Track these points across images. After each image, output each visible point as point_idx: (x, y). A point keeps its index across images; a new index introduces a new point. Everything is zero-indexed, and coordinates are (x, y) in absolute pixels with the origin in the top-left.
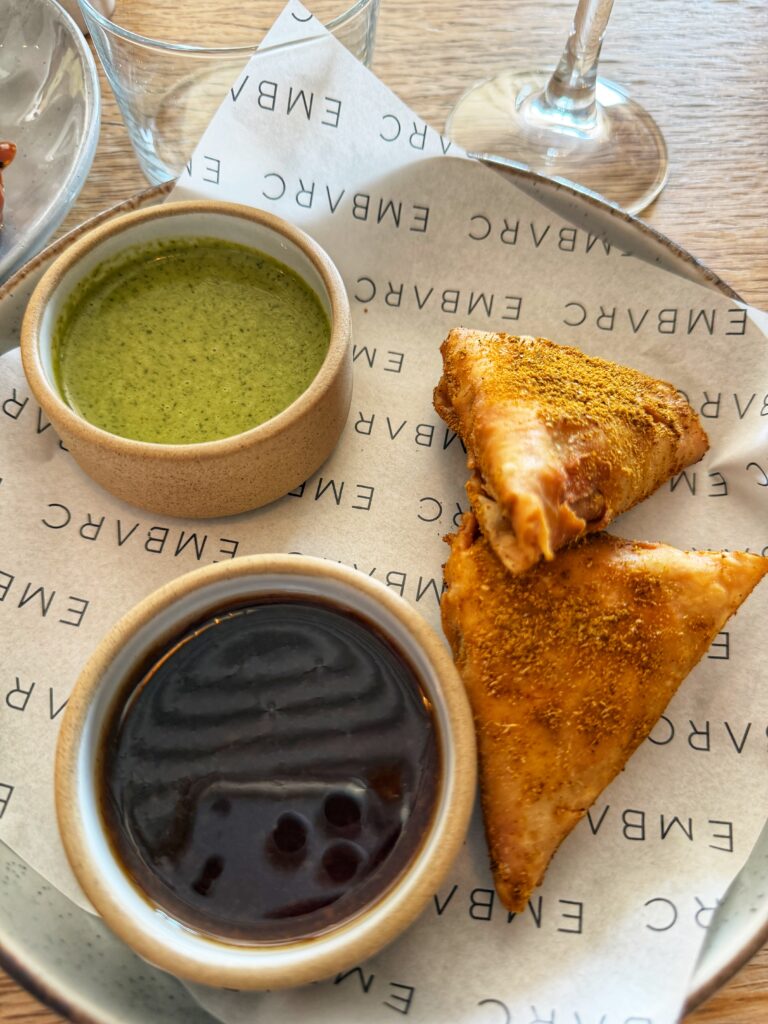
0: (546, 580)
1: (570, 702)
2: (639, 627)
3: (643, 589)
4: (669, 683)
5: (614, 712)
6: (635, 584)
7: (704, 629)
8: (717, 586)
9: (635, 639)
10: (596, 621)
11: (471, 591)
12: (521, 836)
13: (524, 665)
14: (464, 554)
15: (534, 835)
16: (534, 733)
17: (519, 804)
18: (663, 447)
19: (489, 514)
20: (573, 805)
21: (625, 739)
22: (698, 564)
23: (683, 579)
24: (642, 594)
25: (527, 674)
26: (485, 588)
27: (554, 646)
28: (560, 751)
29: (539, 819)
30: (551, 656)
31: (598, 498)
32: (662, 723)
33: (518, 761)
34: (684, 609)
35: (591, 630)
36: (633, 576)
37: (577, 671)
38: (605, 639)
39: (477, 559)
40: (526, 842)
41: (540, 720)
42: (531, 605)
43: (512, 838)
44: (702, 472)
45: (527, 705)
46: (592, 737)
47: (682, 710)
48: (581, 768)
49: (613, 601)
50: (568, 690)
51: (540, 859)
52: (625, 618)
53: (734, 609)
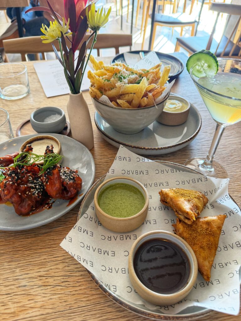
0: (194, 225)
1: (204, 244)
2: (210, 229)
3: (208, 223)
4: (218, 238)
5: (211, 244)
6: (207, 223)
7: (220, 228)
8: (219, 221)
9: (210, 231)
10: (204, 230)
11: (183, 230)
12: (205, 267)
13: (196, 239)
14: (180, 225)
15: (207, 266)
16: (201, 250)
17: (203, 262)
18: (202, 201)
19: (182, 217)
20: (211, 260)
21: (214, 248)
22: (215, 218)
23: (213, 220)
24: (208, 224)
25: (197, 241)
26: (185, 229)
27: (199, 235)
28: (206, 252)
29: (206, 263)
30: (199, 237)
31: (197, 211)
32: (218, 248)
33: (200, 254)
34: (215, 225)
35: (204, 231)
36: (206, 222)
37: (204, 238)
38: (206, 232)
39: (182, 225)
40: (206, 268)
41: (201, 247)
42: (194, 230)
43: (204, 268)
44: (208, 205)
45: (198, 246)
46: (209, 248)
47: (221, 245)
48: (210, 254)
49: (205, 226)
50: (204, 242)
51: (209, 271)
52: (207, 228)
53: (223, 224)
